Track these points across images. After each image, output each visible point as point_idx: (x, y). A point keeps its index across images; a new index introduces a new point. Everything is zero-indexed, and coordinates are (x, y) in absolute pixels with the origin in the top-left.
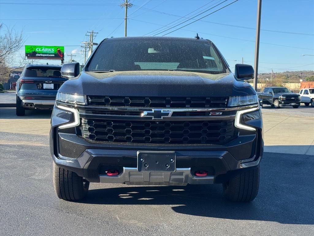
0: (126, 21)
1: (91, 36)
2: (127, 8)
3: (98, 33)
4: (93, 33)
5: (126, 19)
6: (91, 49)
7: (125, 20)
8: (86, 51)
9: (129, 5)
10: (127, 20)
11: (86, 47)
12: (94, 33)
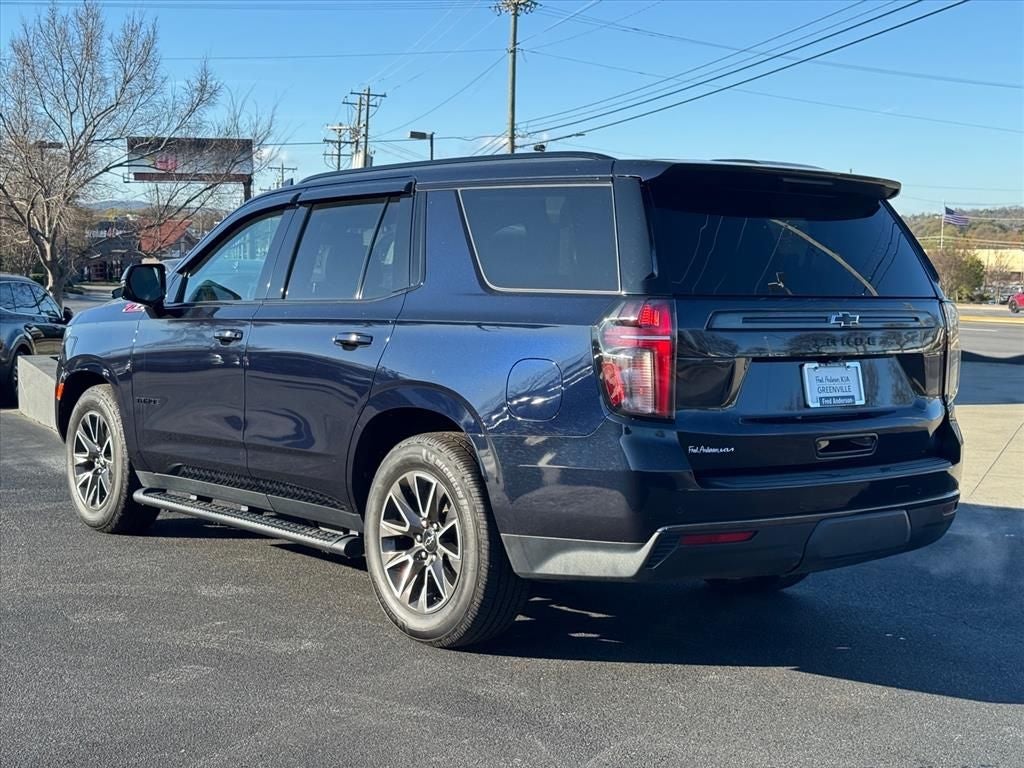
0: (514, 57)
1: (361, 104)
2: (516, 15)
3: (384, 96)
4: (368, 95)
5: (514, 51)
6: (361, 148)
7: (511, 55)
8: (339, 155)
9: (522, 7)
10: (519, 55)
11: (340, 143)
12: (371, 97)
